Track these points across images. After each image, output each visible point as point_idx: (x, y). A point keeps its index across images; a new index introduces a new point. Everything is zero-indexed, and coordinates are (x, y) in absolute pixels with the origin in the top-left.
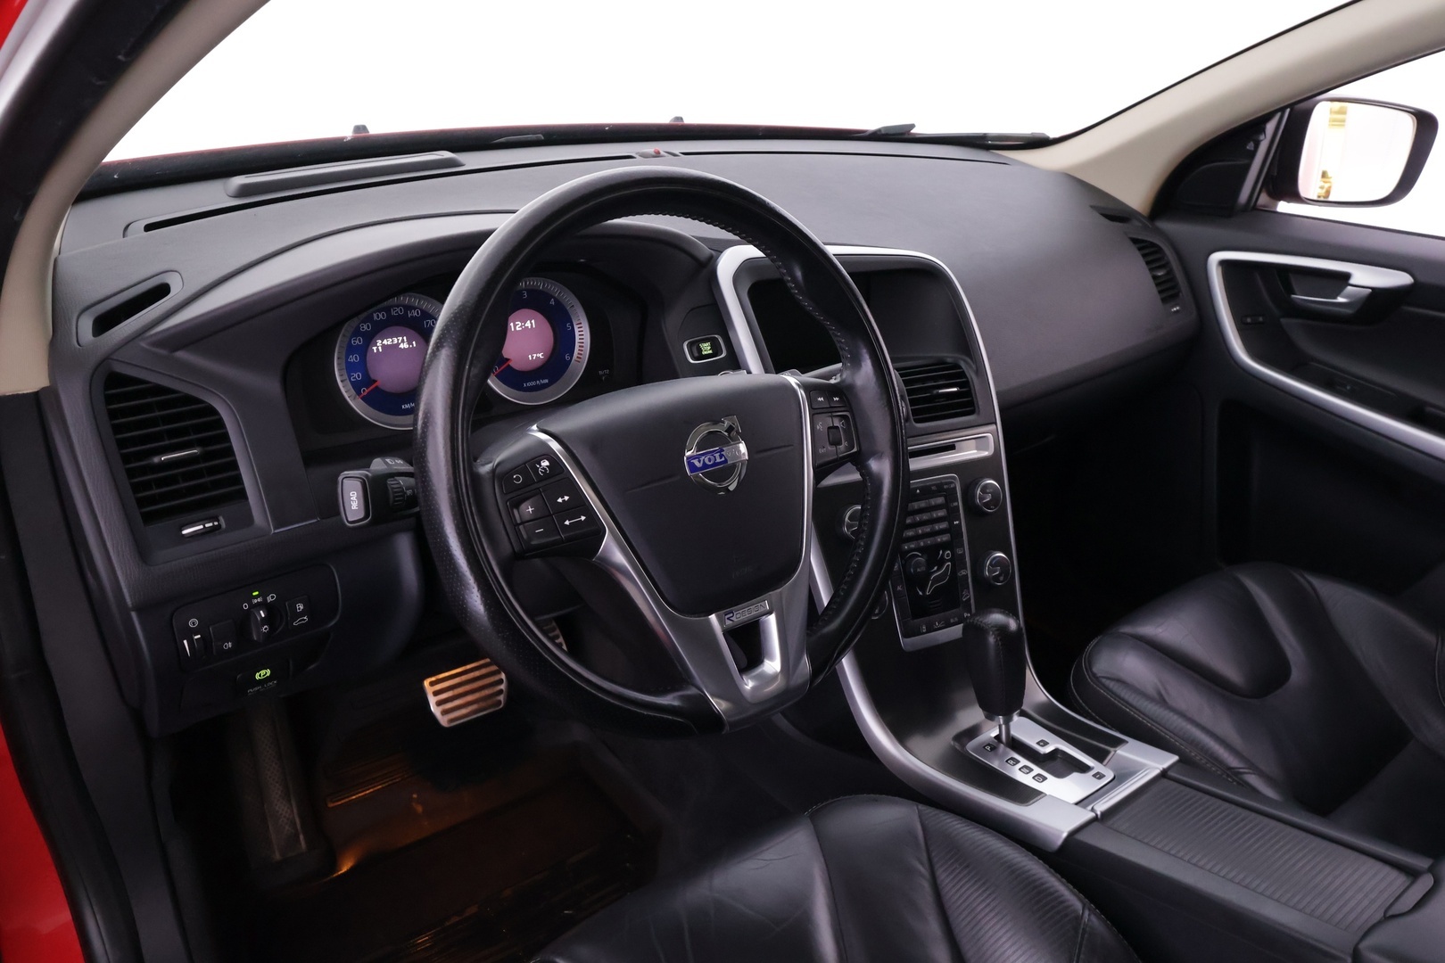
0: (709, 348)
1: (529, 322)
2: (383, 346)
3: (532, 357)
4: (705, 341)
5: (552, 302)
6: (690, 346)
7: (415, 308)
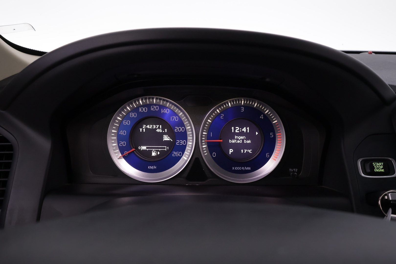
0: (382, 167)
1: (245, 128)
2: (146, 129)
3: (244, 151)
4: (379, 161)
5: (262, 117)
6: (364, 164)
7: (166, 108)
